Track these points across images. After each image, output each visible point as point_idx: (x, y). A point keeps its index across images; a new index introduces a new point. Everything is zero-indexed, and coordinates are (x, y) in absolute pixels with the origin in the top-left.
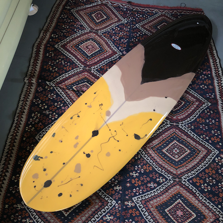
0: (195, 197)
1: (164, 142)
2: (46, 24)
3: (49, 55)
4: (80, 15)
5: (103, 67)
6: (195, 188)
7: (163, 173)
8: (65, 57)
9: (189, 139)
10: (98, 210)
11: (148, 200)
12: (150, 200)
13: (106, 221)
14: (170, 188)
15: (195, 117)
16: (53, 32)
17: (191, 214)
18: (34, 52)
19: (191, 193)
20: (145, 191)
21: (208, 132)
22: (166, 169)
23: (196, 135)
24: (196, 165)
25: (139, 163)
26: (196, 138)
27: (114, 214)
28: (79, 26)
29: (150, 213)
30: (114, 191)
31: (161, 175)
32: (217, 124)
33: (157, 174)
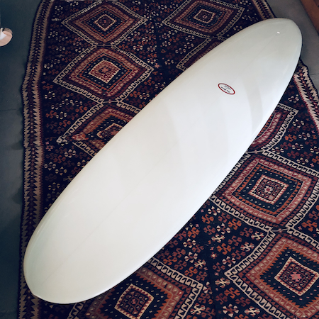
0: (311, 249)
1: (248, 181)
2: (31, 52)
3: (48, 97)
4: (77, 26)
5: (132, 95)
6: (308, 236)
7: (257, 226)
8: (72, 94)
9: (282, 169)
10: (181, 303)
11: (247, 269)
12: (250, 269)
13: (195, 315)
14: (274, 245)
15: (281, 134)
16: (45, 62)
17: (312, 274)
18: (25, 98)
19: (303, 245)
20: (239, 258)
21: (305, 153)
22: (260, 219)
23: (290, 161)
24: (301, 202)
25: (220, 220)
26: (290, 165)
27: (204, 302)
28: (80, 44)
29: (255, 287)
30: (195, 270)
31: (255, 230)
32: (315, 138)
33: (251, 229)
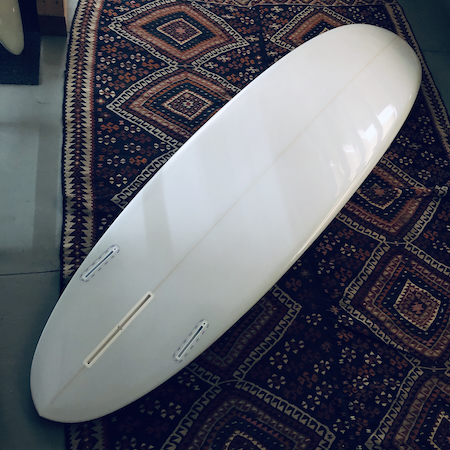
13: (277, 24)
23: (150, 132)
31: (210, 70)
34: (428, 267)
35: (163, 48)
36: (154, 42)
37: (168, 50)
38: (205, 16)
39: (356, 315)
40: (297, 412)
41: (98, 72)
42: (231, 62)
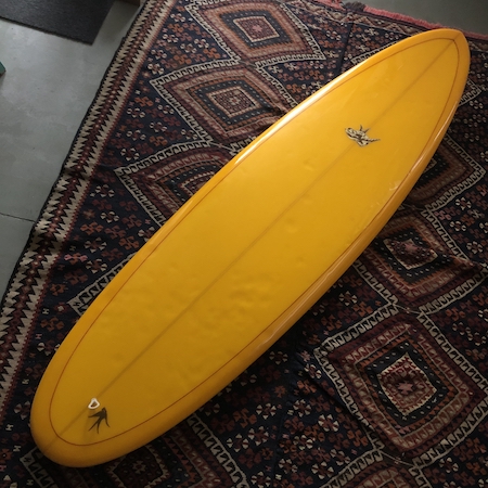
17: (241, 24)
27: (354, 50)
32: (123, 127)
34: (437, 347)
35: (232, 40)
36: (225, 33)
37: (236, 43)
38: (289, 20)
39: (328, 370)
40: (218, 448)
41: (156, 47)
42: (298, 72)
